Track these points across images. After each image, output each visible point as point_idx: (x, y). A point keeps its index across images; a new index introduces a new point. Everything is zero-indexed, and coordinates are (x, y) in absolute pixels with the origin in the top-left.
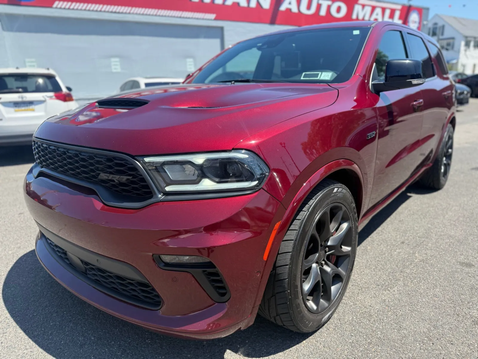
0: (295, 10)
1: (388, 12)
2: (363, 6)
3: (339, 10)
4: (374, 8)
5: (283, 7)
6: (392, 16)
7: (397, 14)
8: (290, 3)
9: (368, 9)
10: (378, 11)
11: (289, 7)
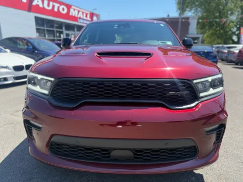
0: (41, 6)
1: (85, 15)
2: (74, 10)
3: (63, 9)
4: (79, 11)
5: (34, 3)
6: (86, 16)
7: (88, 16)
8: (38, 2)
9: (76, 12)
10: (81, 13)
11: (38, 3)
